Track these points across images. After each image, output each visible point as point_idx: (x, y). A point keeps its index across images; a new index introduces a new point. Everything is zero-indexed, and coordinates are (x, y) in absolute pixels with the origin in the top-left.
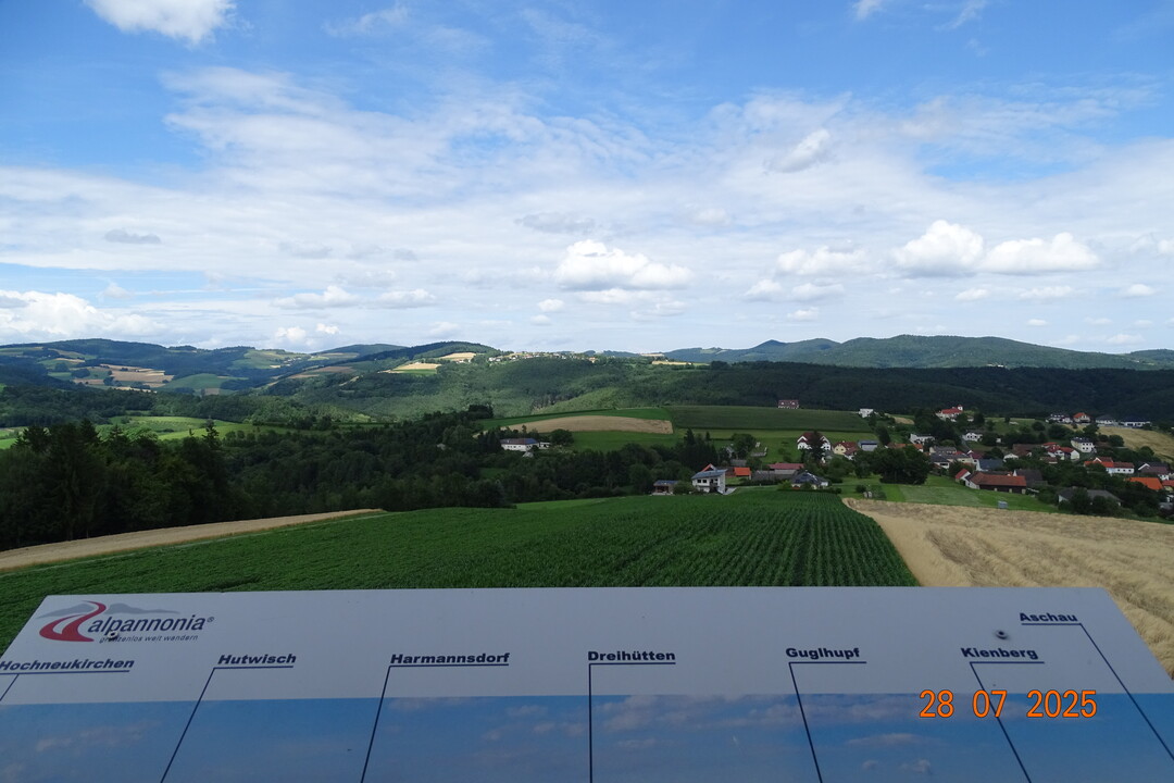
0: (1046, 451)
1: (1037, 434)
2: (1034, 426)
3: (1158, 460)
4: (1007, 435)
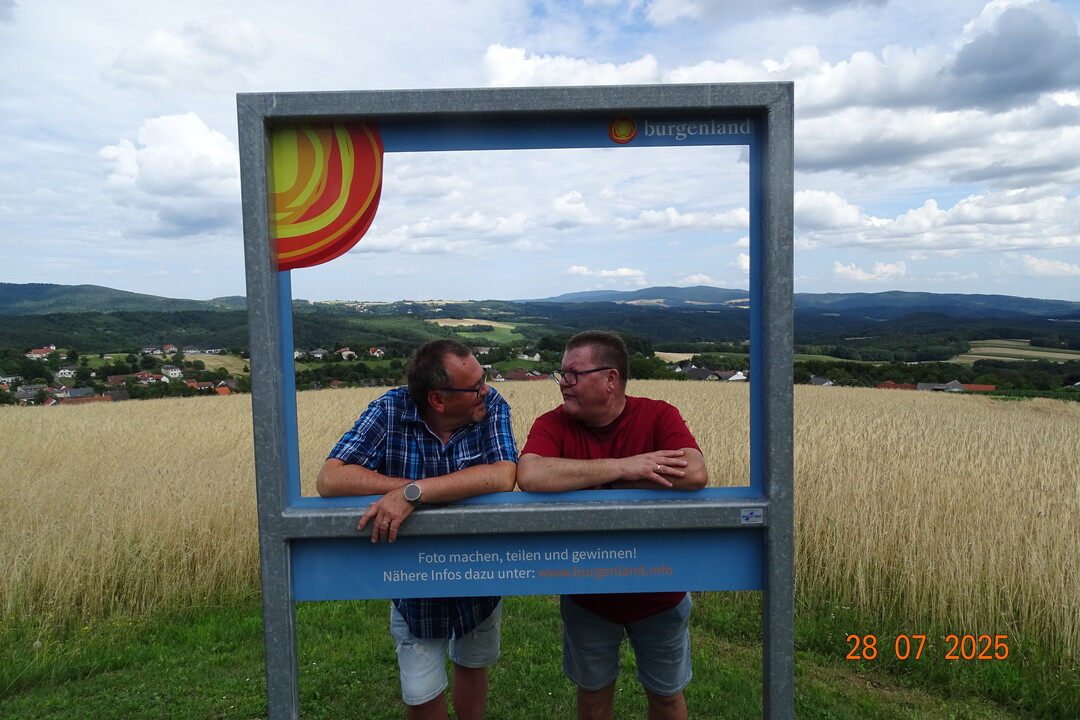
0: (139, 379)
1: (130, 365)
2: (127, 359)
3: (231, 378)
4: (101, 368)
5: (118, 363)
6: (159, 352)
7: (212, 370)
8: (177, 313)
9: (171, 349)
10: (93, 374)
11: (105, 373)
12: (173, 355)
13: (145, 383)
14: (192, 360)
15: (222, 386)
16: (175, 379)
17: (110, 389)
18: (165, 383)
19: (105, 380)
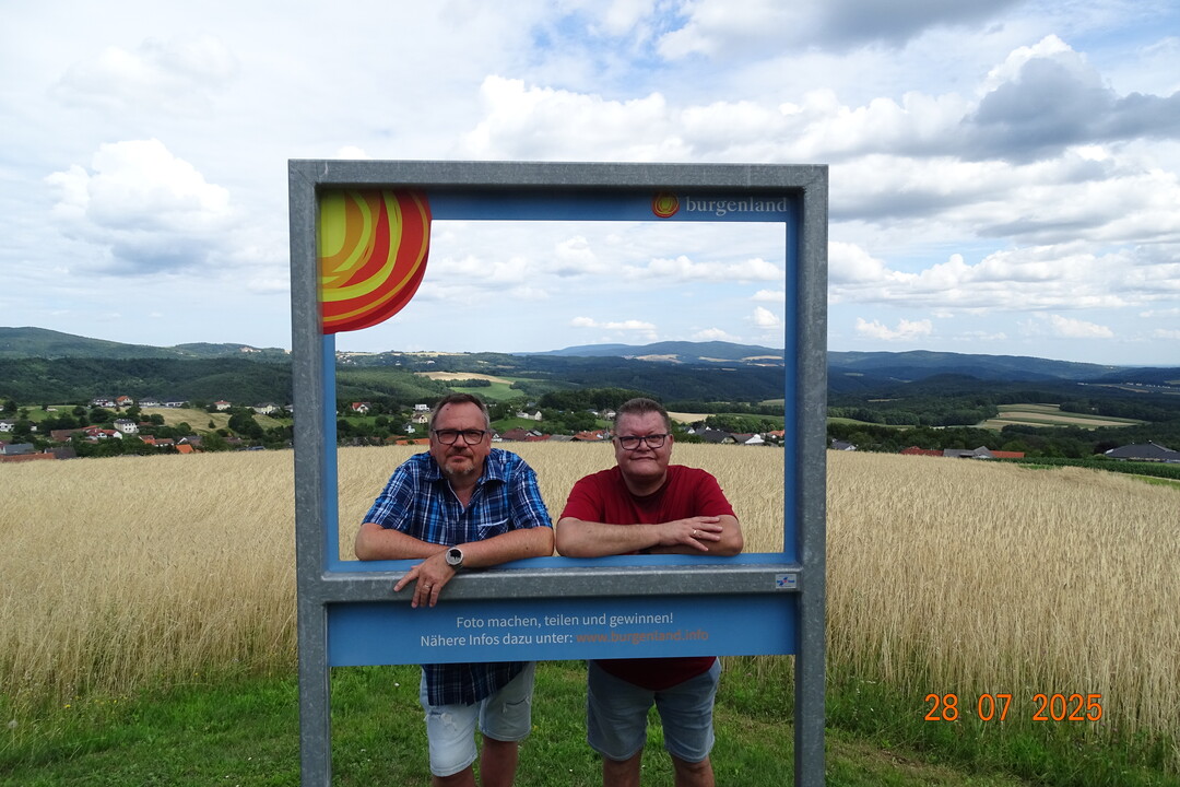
0: (87, 435)
1: (78, 419)
2: (75, 412)
3: (194, 434)
4: (44, 421)
5: (63, 416)
6: (111, 404)
7: (172, 425)
8: (134, 360)
9: (126, 401)
10: (34, 429)
11: (48, 427)
12: (128, 407)
13: (94, 438)
14: (150, 414)
15: (184, 443)
16: (130, 435)
17: (54, 445)
18: (118, 439)
19: (48, 435)
